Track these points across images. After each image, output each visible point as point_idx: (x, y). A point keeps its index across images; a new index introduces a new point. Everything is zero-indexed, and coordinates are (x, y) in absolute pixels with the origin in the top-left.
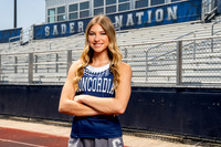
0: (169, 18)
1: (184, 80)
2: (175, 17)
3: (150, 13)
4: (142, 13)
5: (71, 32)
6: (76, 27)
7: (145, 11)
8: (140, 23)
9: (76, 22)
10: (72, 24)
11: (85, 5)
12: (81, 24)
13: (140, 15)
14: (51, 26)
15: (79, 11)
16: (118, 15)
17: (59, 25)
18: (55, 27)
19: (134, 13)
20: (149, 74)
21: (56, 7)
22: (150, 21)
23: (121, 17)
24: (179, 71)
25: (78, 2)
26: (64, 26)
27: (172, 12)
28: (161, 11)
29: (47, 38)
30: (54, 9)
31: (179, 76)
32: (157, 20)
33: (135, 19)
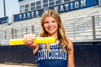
0: (82, 6)
1: (97, 37)
2: (85, 5)
3: (72, 4)
4: (68, 5)
5: (33, 16)
6: (35, 14)
7: (69, 3)
8: (67, 9)
9: (35, 12)
10: (33, 13)
11: (39, 3)
12: (37, 12)
13: (67, 5)
14: (22, 14)
15: (36, 6)
16: (56, 6)
17: (26, 14)
18: (24, 15)
19: (64, 4)
20: (76, 35)
21: (24, 4)
22: (72, 8)
23: (57, 7)
24: (94, 32)
25: (35, 2)
26: (29, 14)
27: (83, 3)
28: (78, 3)
29: (21, 20)
30: (23, 6)
31: (94, 35)
32: (76, 7)
33: (65, 8)
